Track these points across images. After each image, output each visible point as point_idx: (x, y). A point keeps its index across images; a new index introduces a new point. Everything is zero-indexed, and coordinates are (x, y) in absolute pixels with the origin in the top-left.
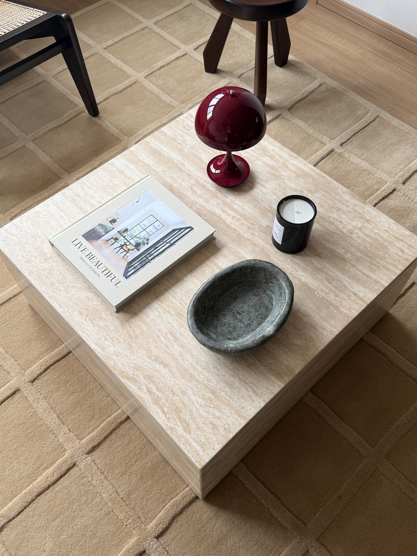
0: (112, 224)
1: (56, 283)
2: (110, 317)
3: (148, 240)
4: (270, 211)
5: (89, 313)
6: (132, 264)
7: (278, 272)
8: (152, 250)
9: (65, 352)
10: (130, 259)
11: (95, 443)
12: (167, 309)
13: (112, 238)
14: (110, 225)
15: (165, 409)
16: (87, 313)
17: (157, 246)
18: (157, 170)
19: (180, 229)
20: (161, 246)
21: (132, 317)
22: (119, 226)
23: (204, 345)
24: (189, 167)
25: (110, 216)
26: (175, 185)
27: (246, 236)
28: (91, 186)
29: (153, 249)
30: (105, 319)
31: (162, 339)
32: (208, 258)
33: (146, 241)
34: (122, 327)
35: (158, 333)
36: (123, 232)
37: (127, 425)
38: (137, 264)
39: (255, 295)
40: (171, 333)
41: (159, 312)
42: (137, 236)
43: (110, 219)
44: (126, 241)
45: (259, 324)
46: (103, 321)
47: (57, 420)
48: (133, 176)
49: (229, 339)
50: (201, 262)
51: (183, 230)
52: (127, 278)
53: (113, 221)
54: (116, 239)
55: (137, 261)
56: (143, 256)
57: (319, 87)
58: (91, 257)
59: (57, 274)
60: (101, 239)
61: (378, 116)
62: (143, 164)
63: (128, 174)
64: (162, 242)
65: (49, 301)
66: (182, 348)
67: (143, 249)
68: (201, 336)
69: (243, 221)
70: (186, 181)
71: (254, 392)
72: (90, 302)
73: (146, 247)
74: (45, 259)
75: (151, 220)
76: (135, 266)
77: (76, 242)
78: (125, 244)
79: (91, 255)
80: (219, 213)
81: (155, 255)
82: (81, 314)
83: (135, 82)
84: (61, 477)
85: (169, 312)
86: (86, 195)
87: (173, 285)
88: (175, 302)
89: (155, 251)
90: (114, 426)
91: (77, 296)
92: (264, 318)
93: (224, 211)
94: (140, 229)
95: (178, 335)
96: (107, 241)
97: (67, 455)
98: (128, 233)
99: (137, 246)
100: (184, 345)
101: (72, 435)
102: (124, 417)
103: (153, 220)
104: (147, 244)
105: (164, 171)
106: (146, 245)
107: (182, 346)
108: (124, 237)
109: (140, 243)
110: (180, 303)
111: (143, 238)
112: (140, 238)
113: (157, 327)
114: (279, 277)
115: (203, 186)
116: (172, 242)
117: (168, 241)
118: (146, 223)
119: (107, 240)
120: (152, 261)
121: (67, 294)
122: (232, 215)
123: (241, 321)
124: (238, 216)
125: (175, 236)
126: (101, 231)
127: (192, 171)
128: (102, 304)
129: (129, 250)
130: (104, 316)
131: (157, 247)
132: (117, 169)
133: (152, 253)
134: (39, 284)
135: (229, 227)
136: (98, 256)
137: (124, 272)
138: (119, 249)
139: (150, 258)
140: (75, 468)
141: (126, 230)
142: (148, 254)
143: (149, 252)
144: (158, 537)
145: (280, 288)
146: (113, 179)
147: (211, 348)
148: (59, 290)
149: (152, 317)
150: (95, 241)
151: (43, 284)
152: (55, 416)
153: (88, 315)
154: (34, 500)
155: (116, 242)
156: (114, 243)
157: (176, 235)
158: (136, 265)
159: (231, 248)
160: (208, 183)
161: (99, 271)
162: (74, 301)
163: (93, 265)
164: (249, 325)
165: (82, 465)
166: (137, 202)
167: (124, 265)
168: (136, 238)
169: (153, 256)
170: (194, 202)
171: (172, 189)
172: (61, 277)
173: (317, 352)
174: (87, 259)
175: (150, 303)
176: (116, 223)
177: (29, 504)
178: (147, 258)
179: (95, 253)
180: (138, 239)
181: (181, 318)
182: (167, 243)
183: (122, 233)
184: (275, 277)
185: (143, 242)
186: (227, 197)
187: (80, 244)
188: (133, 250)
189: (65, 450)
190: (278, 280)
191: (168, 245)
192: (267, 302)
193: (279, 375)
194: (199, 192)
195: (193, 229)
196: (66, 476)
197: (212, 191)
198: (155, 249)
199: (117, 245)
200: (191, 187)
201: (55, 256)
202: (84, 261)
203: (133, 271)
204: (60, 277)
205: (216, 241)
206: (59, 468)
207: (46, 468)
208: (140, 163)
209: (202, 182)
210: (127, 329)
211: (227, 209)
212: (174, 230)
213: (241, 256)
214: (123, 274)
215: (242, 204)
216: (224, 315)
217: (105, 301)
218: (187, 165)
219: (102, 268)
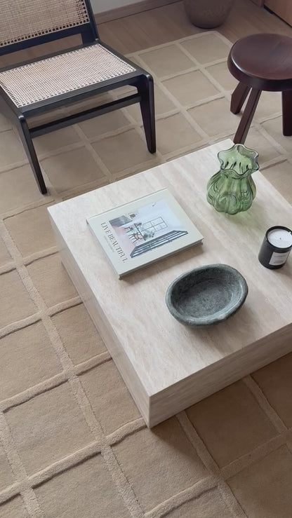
2: (115, 282)
3: (153, 234)
6: (138, 249)
7: (239, 277)
8: (154, 242)
9: (79, 302)
10: (138, 245)
11: (85, 370)
12: (155, 286)
13: (129, 227)
14: (130, 218)
15: (136, 352)
17: (159, 240)
18: (173, 186)
19: (178, 232)
20: (162, 241)
21: (130, 285)
22: (136, 221)
23: (173, 315)
25: (131, 212)
26: (184, 199)
27: (225, 247)
30: (110, 282)
31: (146, 305)
32: (193, 256)
34: (121, 291)
35: (144, 300)
36: (138, 225)
37: (109, 363)
39: (219, 290)
40: (153, 302)
41: (149, 287)
43: (131, 214)
45: (217, 311)
47: (62, 347)
48: (154, 186)
50: (188, 259)
51: (180, 233)
52: (132, 257)
53: (133, 216)
54: (132, 229)
55: (142, 247)
56: (147, 245)
59: (86, 244)
60: (121, 227)
62: (165, 179)
63: (152, 184)
64: (163, 238)
66: (158, 315)
67: (149, 240)
68: (172, 308)
69: (226, 236)
70: (192, 198)
71: (201, 356)
72: (104, 268)
73: (152, 239)
74: (80, 232)
75: (159, 221)
78: (137, 233)
79: (112, 236)
80: (210, 226)
81: (156, 246)
82: (95, 275)
84: (56, 386)
85: (156, 288)
86: (119, 193)
87: (163, 270)
88: (162, 282)
89: (157, 243)
90: (100, 361)
91: (95, 262)
92: (221, 307)
93: (214, 226)
94: (150, 226)
95: (158, 305)
96: (125, 229)
97: (63, 373)
98: (141, 226)
99: (145, 237)
101: (70, 360)
102: (109, 357)
103: (161, 221)
104: (153, 237)
105: (178, 187)
106: (151, 237)
107: (158, 313)
108: (138, 229)
109: (147, 235)
110: (165, 284)
111: (150, 232)
112: (148, 232)
113: (145, 296)
114: (240, 281)
116: (170, 240)
118: (156, 222)
120: (152, 249)
122: (220, 230)
123: (204, 306)
126: (123, 220)
129: (139, 238)
130: (110, 280)
132: (146, 179)
133: (154, 244)
136: (117, 238)
137: (131, 252)
138: (132, 236)
139: (151, 247)
140: (67, 383)
141: (140, 224)
142: (151, 244)
144: (112, 446)
145: (239, 289)
146: (140, 186)
147: (177, 318)
148: (85, 255)
150: (117, 227)
152: (62, 344)
153: (100, 276)
156: (130, 231)
157: (174, 235)
158: (141, 250)
161: (114, 248)
163: (111, 243)
164: (209, 310)
165: (71, 382)
166: (153, 206)
167: (133, 248)
168: (146, 231)
169: (154, 246)
170: (194, 215)
171: (181, 202)
172: (88, 247)
173: (254, 341)
174: (108, 239)
175: (144, 279)
176: (134, 218)
179: (115, 235)
182: (167, 239)
184: (237, 281)
185: (150, 235)
187: (106, 227)
188: (141, 239)
189: (63, 369)
190: (238, 283)
191: (167, 241)
192: (226, 297)
193: (221, 350)
195: (188, 233)
196: (58, 387)
199: (132, 233)
200: (195, 203)
201: (87, 232)
202: (106, 239)
203: (137, 253)
205: (203, 246)
206: (55, 379)
207: (47, 378)
208: (162, 178)
210: (124, 293)
211: (217, 225)
212: (174, 231)
214: (130, 254)
216: (193, 299)
217: (113, 269)
219: (117, 246)
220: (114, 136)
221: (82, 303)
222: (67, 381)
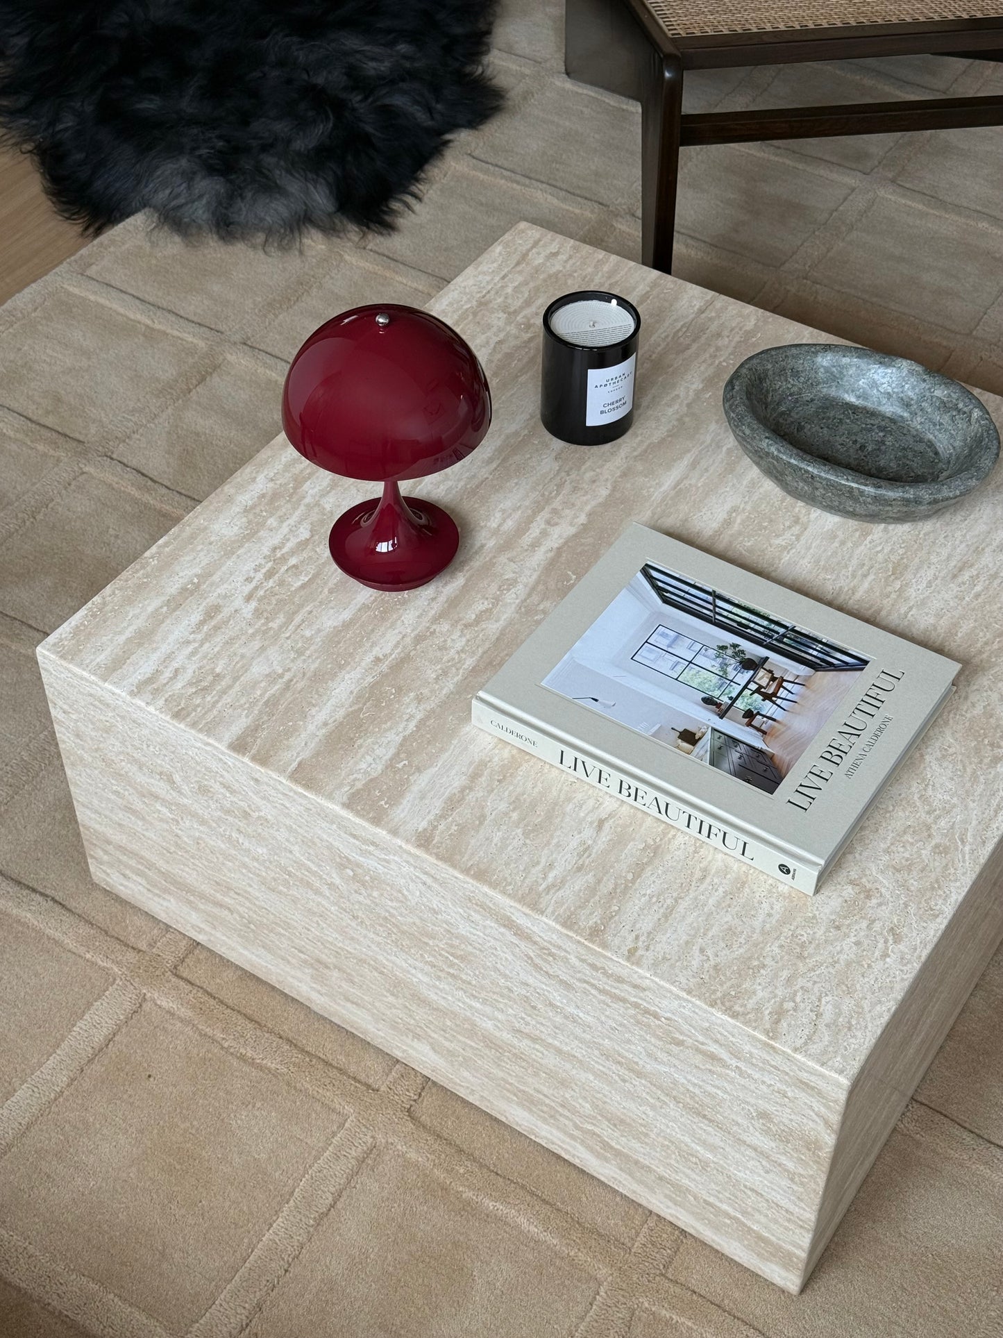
0: (700, 739)
1: (933, 843)
2: (973, 698)
3: (723, 648)
4: (505, 460)
5: (986, 742)
6: (818, 661)
8: (753, 633)
10: (803, 670)
12: (894, 596)
13: (749, 724)
14: (705, 742)
16: (989, 748)
17: (735, 625)
18: (419, 716)
19: (659, 591)
20: (731, 616)
22: (705, 719)
24: (387, 643)
25: (676, 750)
26: (470, 662)
27: (604, 492)
28: (539, 867)
29: (748, 631)
30: (984, 707)
31: (978, 588)
33: (730, 652)
34: (990, 667)
35: (967, 599)
36: (718, 705)
38: (811, 651)
40: (955, 576)
41: (911, 608)
42: (721, 674)
43: (685, 745)
44: (747, 692)
46: (993, 709)
48: (464, 769)
49: (936, 453)
51: (660, 584)
52: (866, 662)
53: (689, 737)
55: (803, 655)
56: (781, 645)
58: (835, 752)
59: (902, 850)
60: (764, 747)
62: (403, 756)
63: (458, 782)
64: (717, 617)
65: (996, 840)
66: (983, 549)
67: (754, 650)
69: (556, 504)
70: (445, 641)
72: (951, 751)
74: (868, 897)
75: (652, 656)
76: (820, 655)
77: (803, 802)
78: (758, 691)
79: (828, 756)
80: (546, 552)
81: (765, 623)
85: (901, 591)
86: (579, 869)
88: (866, 585)
89: (752, 625)
91: (949, 785)
93: (535, 545)
94: (693, 672)
95: (953, 564)
96: (764, 733)
98: (716, 693)
99: (750, 664)
100: (972, 548)
103: (650, 651)
104: (735, 646)
105: (419, 699)
106: (740, 648)
107: (978, 551)
108: (734, 700)
109: (741, 662)
110: (865, 576)
111: (720, 660)
112: (724, 666)
113: (952, 604)
115: (453, 603)
116: (710, 598)
117: (711, 607)
118: (666, 664)
119: (759, 734)
120: (788, 625)
121: (954, 806)
122: (543, 526)
123: (882, 443)
124: (545, 514)
125: (687, 596)
127: (401, 636)
128: (946, 723)
129: (773, 679)
130: (978, 710)
131: (740, 624)
132: (443, 816)
133: (762, 629)
134: (956, 881)
135: (585, 528)
136: (829, 734)
137: (849, 673)
138: (779, 701)
139: (782, 631)
141: (708, 701)
142: (771, 637)
143: (762, 637)
146: (489, 818)
148: (952, 827)
149: (932, 620)
150: (776, 760)
151: (952, 871)
153: (992, 745)
155: (758, 713)
156: (764, 716)
157: (682, 594)
158: (815, 653)
159: (654, 514)
160: (439, 593)
161: (872, 725)
162: (969, 784)
163: (860, 743)
164: (883, 429)
166: (596, 700)
167: (826, 679)
168: (725, 673)
169: (772, 626)
170: (523, 609)
172: (908, 838)
176: (692, 729)
178: (784, 636)
179: (817, 748)
180: (730, 669)
181: (906, 567)
182: (716, 606)
183: (722, 707)
185: (733, 657)
186: (483, 546)
187: (800, 789)
188: (770, 672)
191: (719, 603)
194: (481, 606)
195: (647, 565)
197: (468, 580)
198: (747, 627)
199: (768, 708)
200: (466, 626)
201: (845, 874)
202: (855, 765)
203: (838, 655)
204: (911, 840)
208: (400, 766)
209: (436, 608)
210: (990, 657)
211: (526, 540)
212: (666, 601)
213: (673, 493)
214: (858, 673)
215: (498, 515)
218: (377, 651)
219: (859, 720)
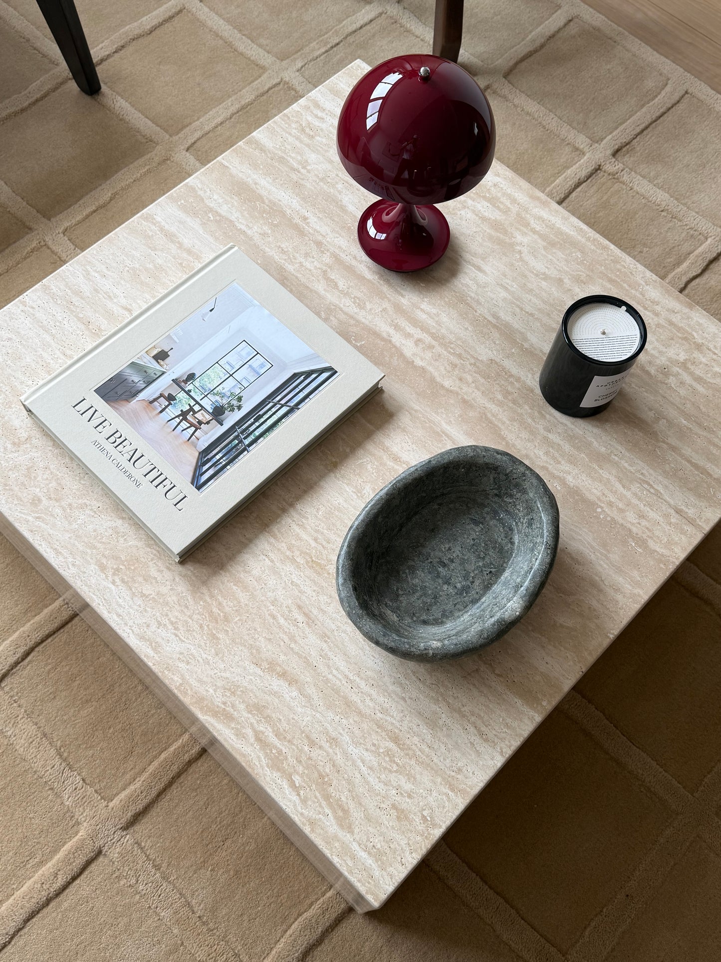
0: (158, 362)
1: (43, 499)
2: (168, 575)
3: (240, 399)
4: (495, 326)
5: (121, 567)
6: (209, 457)
7: (524, 474)
8: (249, 422)
10: (204, 444)
11: (140, 807)
12: (288, 553)
13: (161, 395)
14: (154, 365)
15: (297, 779)
16: (115, 567)
17: (261, 413)
18: (249, 232)
19: (308, 374)
20: (270, 413)
21: (215, 573)
22: (176, 369)
23: (377, 643)
24: (317, 224)
25: (152, 346)
26: (290, 268)
27: (447, 383)
28: (105, 270)
29: (252, 420)
30: (155, 578)
31: (282, 621)
32: (369, 435)
33: (235, 403)
34: (194, 597)
35: (272, 607)
36: (186, 381)
37: (202, 766)
38: (220, 455)
39: (476, 523)
40: (299, 607)
41: (272, 561)
42: (215, 391)
43: (155, 352)
44: (192, 403)
45: (487, 587)
46: (151, 583)
47: (57, 761)
48: (196, 247)
49: (425, 622)
50: (355, 446)
51: (314, 376)
52: (199, 488)
53: (161, 356)
54: (171, 398)
55: (218, 449)
56: (232, 437)
57: (565, 25)
58: (119, 441)
59: (45, 477)
60: (137, 399)
61: (686, 92)
62: (218, 218)
63: (187, 242)
64: (271, 404)
65: (31, 540)
66: (326, 642)
67: (231, 419)
68: (369, 624)
69: (439, 349)
70: (313, 258)
71: (481, 734)
72: (121, 540)
73: (238, 415)
74: (14, 444)
75: (244, 353)
76: (215, 460)
77: (83, 407)
78: (191, 409)
79: (117, 435)
80: (388, 333)
81: (257, 433)
82: (103, 568)
83: (180, 11)
84: (74, 879)
85: (293, 560)
86: (96, 290)
87: (299, 498)
88: (304, 536)
89: (257, 424)
90: (175, 769)
91: (91, 527)
92: (495, 573)
93: (397, 327)
94: (222, 375)
95: (315, 612)
96: (151, 402)
97: (82, 833)
98: (197, 383)
99: (218, 413)
100: (329, 633)
101: (90, 790)
102: (196, 749)
103: (248, 354)
104: (239, 408)
105: (264, 235)
106: (236, 410)
107: (324, 637)
108: (188, 393)
109: (222, 407)
110: (316, 540)
111: (228, 394)
112: (223, 396)
113: (270, 594)
114: (526, 485)
115: (349, 270)
116: (292, 404)
117: (283, 402)
118: (234, 360)
119: (151, 399)
120: (251, 448)
121: (70, 524)
122: (416, 336)
123: (447, 582)
124: (428, 339)
125: (297, 390)
126: (136, 378)
127: (324, 234)
128: (149, 546)
129: (200, 423)
130: (153, 572)
131: (261, 416)
132: (162, 229)
133: (252, 429)
134: (7, 502)
135: (410, 363)
136: (134, 438)
137: (191, 474)
138: (178, 420)
139: (247, 442)
140: (101, 859)
141: (191, 377)
142: (242, 433)
143: (244, 427)
145: (530, 509)
146: (153, 253)
147: (392, 650)
148: (52, 515)
149: (255, 572)
150: (124, 403)
151: (16, 502)
152: (53, 752)
153: (118, 570)
154: (20, 930)
155: (170, 404)
156: (166, 407)
157: (301, 387)
158: (218, 457)
159: (416, 411)
160: (361, 262)
161: (137, 473)
162: (86, 540)
163: (123, 460)
164: (466, 589)
165: (114, 853)
166: (211, 311)
167: (191, 458)
168: (214, 394)
169: (252, 437)
170: (333, 307)
171: (284, 279)
172: (54, 484)
173: (606, 643)
174: (109, 447)
175: (250, 541)
176: (167, 360)
177: (12, 938)
178: (241, 442)
179: (126, 430)
180: (218, 398)
181: (319, 574)
182: (282, 406)
183: (183, 384)
184: (517, 485)
185: (229, 403)
186: (403, 296)
187: (92, 411)
188: (208, 423)
189: (78, 823)
190: (524, 492)
191: (284, 410)
192: (500, 537)
193: (530, 697)
194: (341, 284)
195: (336, 372)
196: (83, 877)
197: (369, 281)
198: (256, 420)
199: (172, 411)
200: (325, 272)
201: (38, 436)
202: (103, 450)
203: (211, 472)
204: (51, 485)
205: (385, 395)
206: (67, 860)
207: (42, 863)
208: (210, 215)
209: (348, 259)
210: (205, 601)
211: (403, 323)
212: (295, 376)
213: (439, 430)
214: (190, 479)
215: (434, 311)
216: (413, 569)
217: (153, 540)
218: (313, 220)
219: (143, 466)
220: (23, 110)
221: (75, 615)
222: (99, 853)
